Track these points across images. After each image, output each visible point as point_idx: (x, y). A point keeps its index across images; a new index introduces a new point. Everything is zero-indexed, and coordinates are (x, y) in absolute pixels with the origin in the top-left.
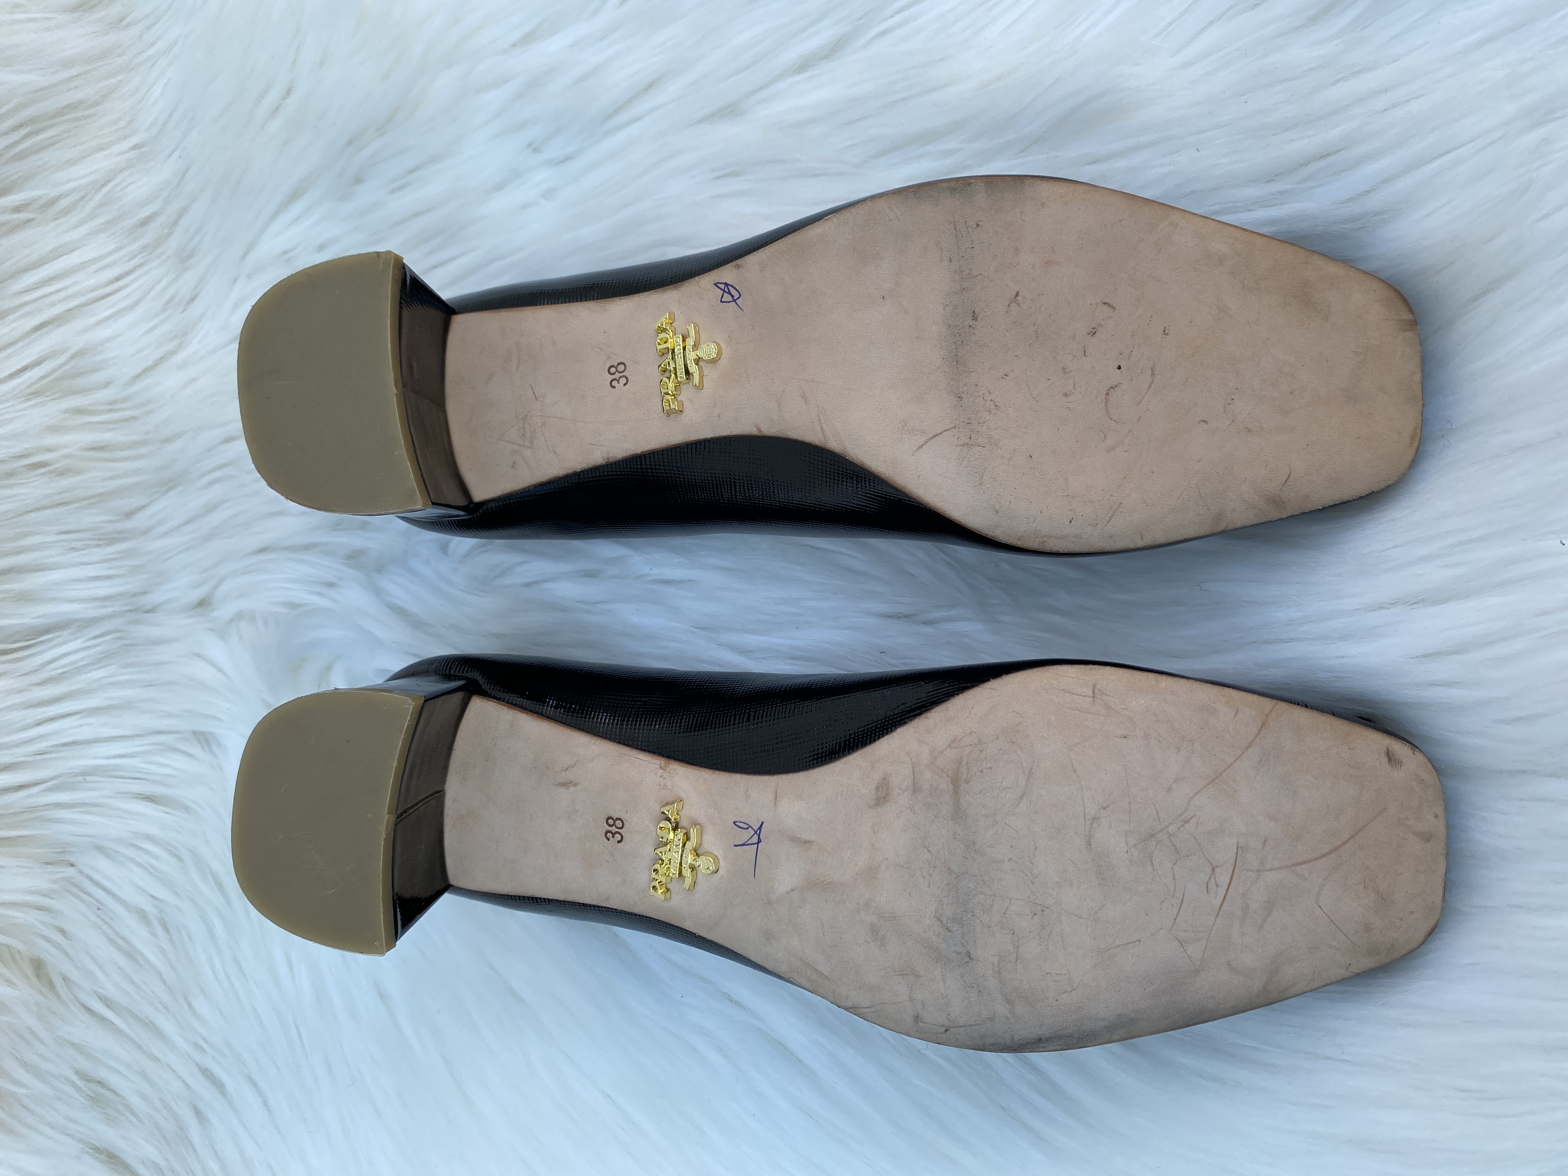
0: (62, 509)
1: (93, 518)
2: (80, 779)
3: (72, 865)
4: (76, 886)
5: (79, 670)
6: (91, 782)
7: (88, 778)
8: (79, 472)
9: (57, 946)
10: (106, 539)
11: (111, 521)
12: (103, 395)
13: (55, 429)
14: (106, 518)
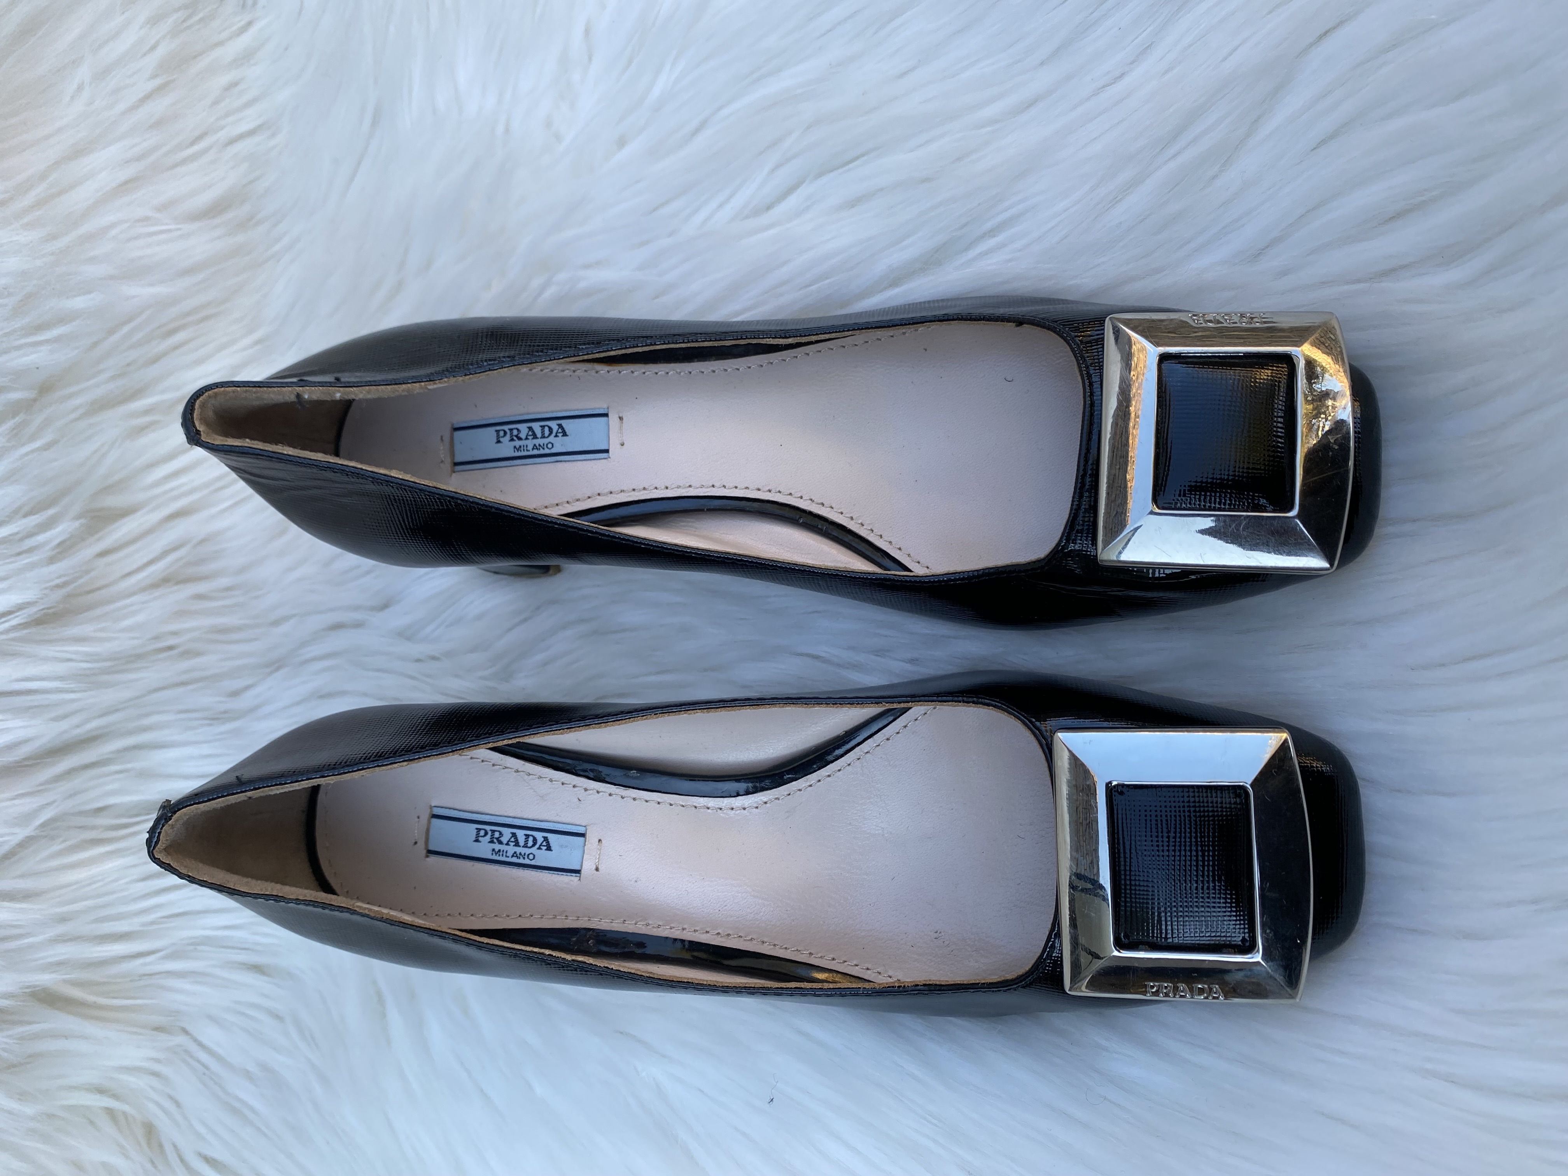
0: (181, 690)
1: (207, 699)
2: (191, 948)
3: (182, 1032)
4: (187, 1054)
6: (201, 952)
7: (199, 948)
8: (198, 654)
9: (167, 1112)
10: (218, 718)
11: (221, 702)
12: (224, 582)
13: (181, 614)
14: (218, 699)
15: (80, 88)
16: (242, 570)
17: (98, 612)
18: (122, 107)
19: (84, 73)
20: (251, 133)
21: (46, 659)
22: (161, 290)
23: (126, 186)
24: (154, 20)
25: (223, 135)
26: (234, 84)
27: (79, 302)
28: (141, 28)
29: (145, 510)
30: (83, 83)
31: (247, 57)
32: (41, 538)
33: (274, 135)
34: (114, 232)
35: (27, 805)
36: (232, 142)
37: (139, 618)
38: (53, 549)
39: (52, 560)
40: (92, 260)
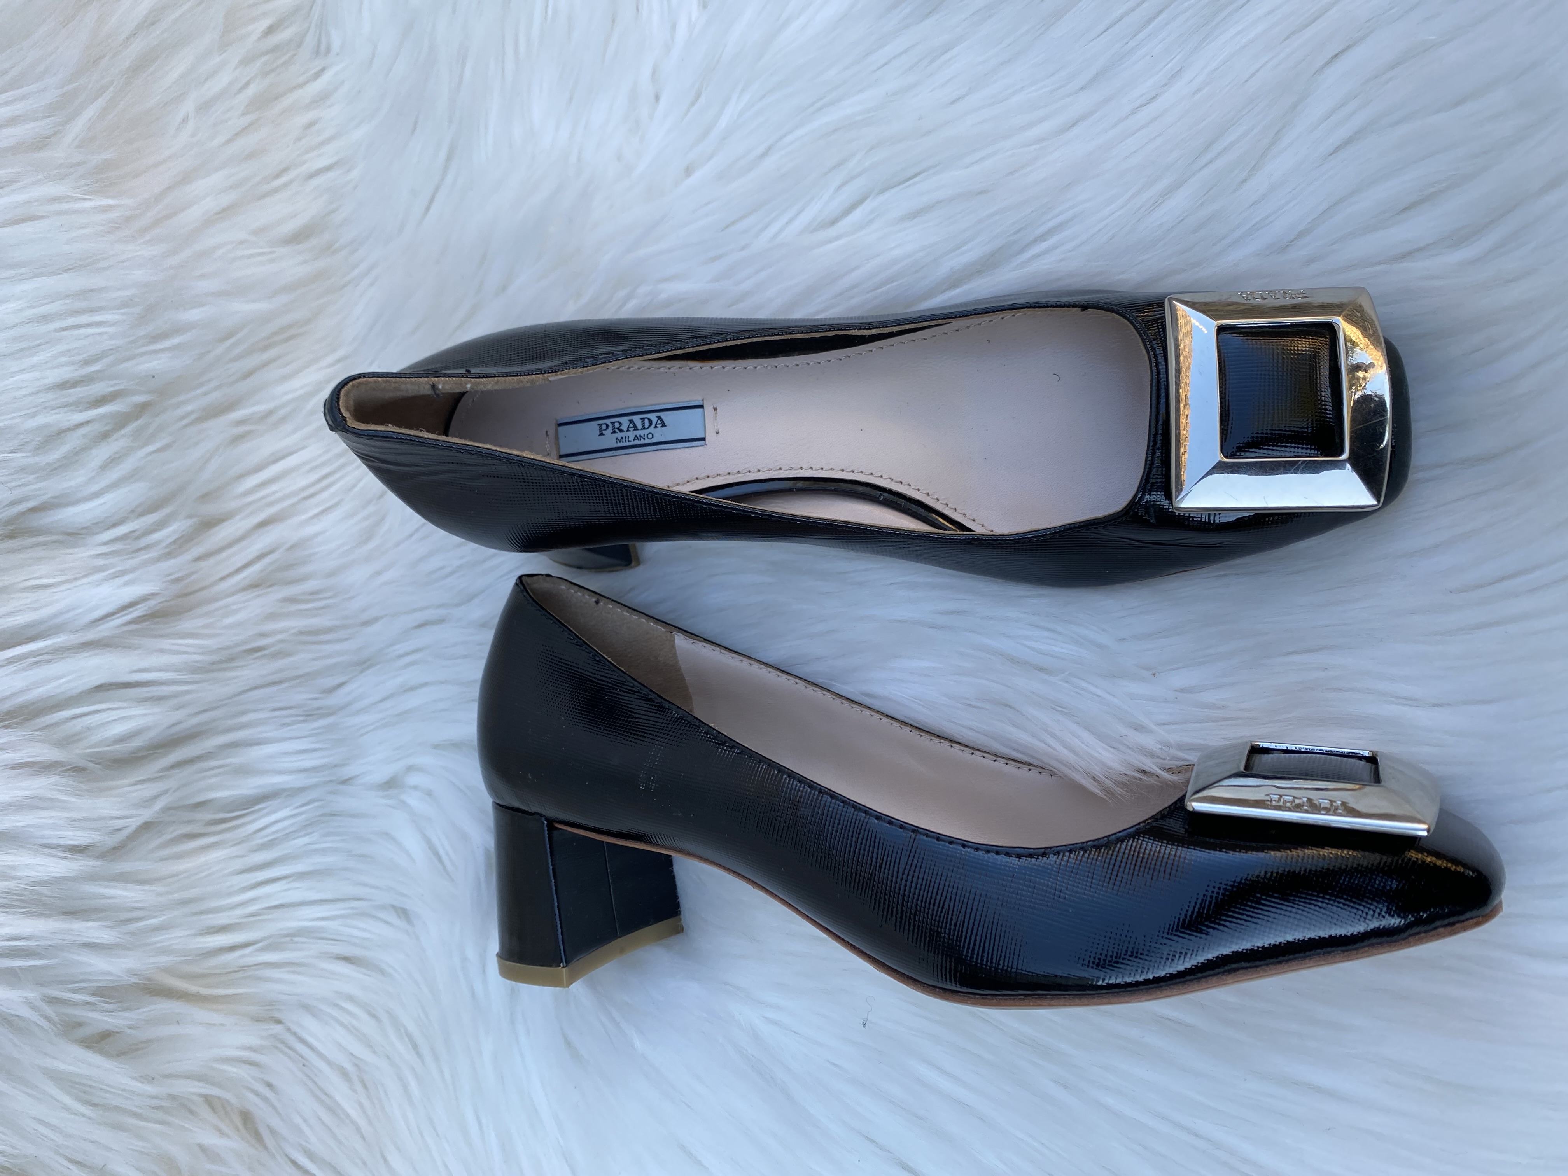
0: (275, 689)
1: (300, 696)
2: (288, 939)
3: (279, 1022)
4: (283, 1042)
5: (288, 836)
6: (297, 943)
7: (296, 939)
8: (289, 655)
9: (265, 1099)
10: (310, 715)
11: (316, 699)
12: (311, 585)
13: (272, 617)
14: (311, 696)
15: (185, 120)
16: (331, 574)
17: (205, 609)
18: (221, 139)
19: (188, 106)
20: (328, 168)
21: (162, 651)
22: (263, 306)
23: (225, 213)
24: (245, 62)
25: (304, 169)
26: (311, 124)
27: (193, 315)
28: (236, 69)
29: (238, 518)
30: (188, 117)
31: (323, 98)
32: (157, 536)
33: (349, 171)
34: (220, 252)
35: (149, 790)
36: (311, 176)
37: (241, 616)
38: (167, 547)
39: (168, 555)
40: (202, 276)
